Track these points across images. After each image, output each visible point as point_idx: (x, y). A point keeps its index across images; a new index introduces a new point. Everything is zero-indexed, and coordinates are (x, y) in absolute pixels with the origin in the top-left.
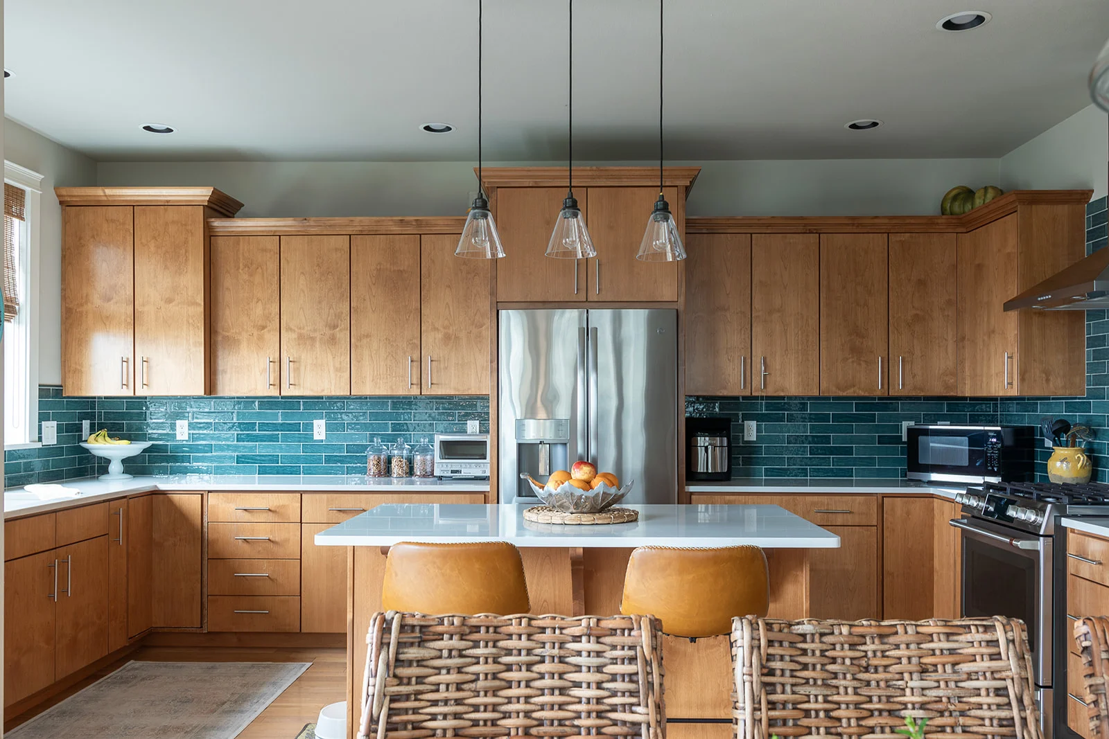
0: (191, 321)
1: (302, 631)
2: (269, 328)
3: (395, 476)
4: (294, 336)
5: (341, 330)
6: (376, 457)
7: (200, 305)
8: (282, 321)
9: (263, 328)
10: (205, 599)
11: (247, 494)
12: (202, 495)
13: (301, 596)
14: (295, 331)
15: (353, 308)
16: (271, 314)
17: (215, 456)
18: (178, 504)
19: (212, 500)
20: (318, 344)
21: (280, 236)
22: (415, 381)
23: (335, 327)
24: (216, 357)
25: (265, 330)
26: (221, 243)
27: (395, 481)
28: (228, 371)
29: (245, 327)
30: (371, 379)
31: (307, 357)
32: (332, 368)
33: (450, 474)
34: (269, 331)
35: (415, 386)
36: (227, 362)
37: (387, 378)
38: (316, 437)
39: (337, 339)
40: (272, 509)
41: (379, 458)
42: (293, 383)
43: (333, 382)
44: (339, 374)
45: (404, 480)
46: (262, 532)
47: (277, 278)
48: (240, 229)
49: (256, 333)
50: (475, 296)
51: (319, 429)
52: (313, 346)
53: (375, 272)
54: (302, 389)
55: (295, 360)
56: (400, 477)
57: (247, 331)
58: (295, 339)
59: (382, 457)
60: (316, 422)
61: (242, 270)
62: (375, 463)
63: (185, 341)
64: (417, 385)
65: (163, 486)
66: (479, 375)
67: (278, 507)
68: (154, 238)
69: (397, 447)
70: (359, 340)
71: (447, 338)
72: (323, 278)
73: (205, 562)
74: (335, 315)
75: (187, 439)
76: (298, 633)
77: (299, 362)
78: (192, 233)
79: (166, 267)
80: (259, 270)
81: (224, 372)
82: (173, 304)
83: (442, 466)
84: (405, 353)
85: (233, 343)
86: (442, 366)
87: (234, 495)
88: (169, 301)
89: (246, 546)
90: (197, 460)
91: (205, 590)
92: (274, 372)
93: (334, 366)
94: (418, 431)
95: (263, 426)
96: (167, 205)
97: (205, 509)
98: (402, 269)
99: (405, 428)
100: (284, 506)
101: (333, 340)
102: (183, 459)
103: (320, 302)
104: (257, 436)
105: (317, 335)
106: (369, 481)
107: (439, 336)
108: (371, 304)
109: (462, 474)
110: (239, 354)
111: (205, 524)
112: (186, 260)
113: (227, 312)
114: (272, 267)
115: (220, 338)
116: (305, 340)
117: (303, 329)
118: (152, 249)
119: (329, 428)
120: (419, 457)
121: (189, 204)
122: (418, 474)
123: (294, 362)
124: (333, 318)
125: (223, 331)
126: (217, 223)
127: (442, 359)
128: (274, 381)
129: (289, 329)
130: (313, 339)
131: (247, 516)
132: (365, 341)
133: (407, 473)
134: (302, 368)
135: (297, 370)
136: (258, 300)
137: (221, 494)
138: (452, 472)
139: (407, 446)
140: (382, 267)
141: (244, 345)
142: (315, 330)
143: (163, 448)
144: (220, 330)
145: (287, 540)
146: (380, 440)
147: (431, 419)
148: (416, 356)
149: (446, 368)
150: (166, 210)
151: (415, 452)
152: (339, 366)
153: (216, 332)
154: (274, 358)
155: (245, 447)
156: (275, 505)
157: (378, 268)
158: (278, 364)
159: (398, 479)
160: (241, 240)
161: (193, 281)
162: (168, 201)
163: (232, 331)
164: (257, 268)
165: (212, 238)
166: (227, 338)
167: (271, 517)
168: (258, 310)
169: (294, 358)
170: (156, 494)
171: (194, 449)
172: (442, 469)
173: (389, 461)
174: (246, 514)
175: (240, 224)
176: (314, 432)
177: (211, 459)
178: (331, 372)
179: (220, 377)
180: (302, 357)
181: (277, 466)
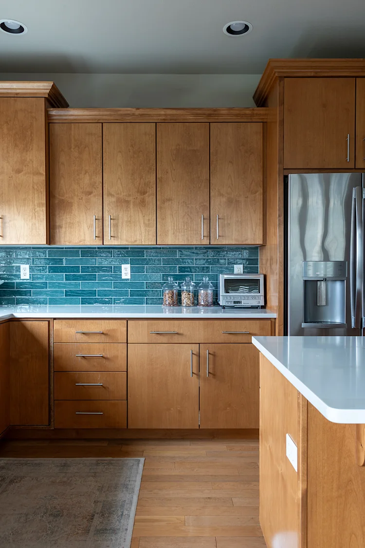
0: (35, 187)
1: (129, 428)
2: (94, 194)
3: (184, 305)
4: (114, 199)
5: (149, 196)
6: (170, 291)
7: (42, 174)
8: (104, 188)
9: (90, 193)
10: (52, 403)
11: (85, 321)
12: (49, 322)
13: (127, 400)
14: (114, 195)
15: (159, 178)
16: (96, 183)
17: (49, 291)
18: (29, 328)
19: (56, 325)
20: (132, 206)
21: (102, 123)
22: (205, 234)
23: (144, 193)
24: (54, 215)
25: (92, 195)
26: (57, 129)
27: (185, 309)
28: (64, 226)
29: (76, 193)
30: (172, 233)
31: (123, 216)
32: (142, 225)
33: (233, 305)
34: (95, 196)
35: (205, 238)
36: (63, 220)
37: (184, 232)
38: (124, 277)
39: (147, 201)
40: (105, 332)
41: (173, 292)
42: (113, 236)
43: (143, 235)
44: (147, 229)
45: (191, 308)
46: (97, 349)
47: (100, 155)
48: (72, 117)
49: (84, 198)
50: (251, 169)
51: (126, 272)
52: (128, 207)
53: (175, 152)
54: (120, 240)
55: (114, 218)
56: (188, 306)
57: (78, 196)
58: (114, 202)
59: (175, 291)
60: (123, 266)
61: (74, 149)
62: (170, 296)
63: (31, 203)
64: (207, 237)
65: (18, 315)
66: (254, 230)
67: (109, 331)
68: (7, 122)
69: (185, 284)
70: (164, 202)
71: (230, 202)
72: (135, 156)
73: (52, 374)
74: (145, 184)
75: (29, 278)
76: (125, 429)
77: (118, 219)
78: (36, 119)
79: (16, 145)
80: (87, 149)
81: (61, 227)
82: (22, 173)
83: (227, 298)
84: (198, 213)
85: (67, 205)
86: (226, 222)
87: (74, 321)
88: (19, 171)
89: (84, 362)
90: (36, 294)
91: (52, 396)
92: (99, 227)
93: (144, 223)
94: (198, 272)
95: (84, 269)
96: (17, 96)
97: (51, 332)
98: (195, 149)
99: (189, 270)
100: (114, 330)
101: (143, 203)
102: (25, 293)
103: (133, 174)
104: (80, 276)
105: (131, 199)
106: (165, 310)
107: (224, 199)
108: (172, 175)
109: (242, 304)
110: (71, 213)
111: (52, 345)
112: (31, 140)
113: (62, 182)
114: (97, 146)
115: (57, 201)
116: (122, 203)
117: (121, 194)
118: (5, 131)
119: (133, 270)
120: (202, 291)
121: (34, 96)
122: (203, 303)
123: (113, 219)
124: (143, 186)
125: (59, 196)
126: (54, 112)
127: (226, 218)
128: (99, 233)
129: (110, 195)
130: (127, 202)
131: (85, 338)
132: (167, 204)
133: (193, 303)
134: (120, 224)
135: (116, 226)
136: (86, 172)
137: (64, 321)
138: (235, 302)
139: (193, 284)
140: (180, 147)
141: (75, 207)
142: (130, 195)
143: (11, 285)
144: (57, 196)
145: (116, 357)
146: (172, 279)
147: (208, 264)
148: (206, 215)
149: (229, 224)
150: (15, 101)
151: (200, 287)
152: (148, 222)
153: (54, 197)
154: (98, 217)
155: (70, 284)
156: (107, 328)
157: (178, 147)
158: (101, 221)
159: (187, 308)
160: (73, 126)
161: (37, 157)
162: (17, 94)
163: (66, 196)
164: (85, 148)
165: (50, 124)
166: (62, 201)
167: (103, 338)
168: (86, 180)
169: (113, 216)
170: (13, 321)
171: (33, 285)
172: (227, 300)
173: (179, 294)
174: (83, 336)
175: (73, 113)
176: (122, 274)
177: (46, 293)
178: (142, 228)
179: (57, 230)
180: (120, 215)
181: (95, 298)
